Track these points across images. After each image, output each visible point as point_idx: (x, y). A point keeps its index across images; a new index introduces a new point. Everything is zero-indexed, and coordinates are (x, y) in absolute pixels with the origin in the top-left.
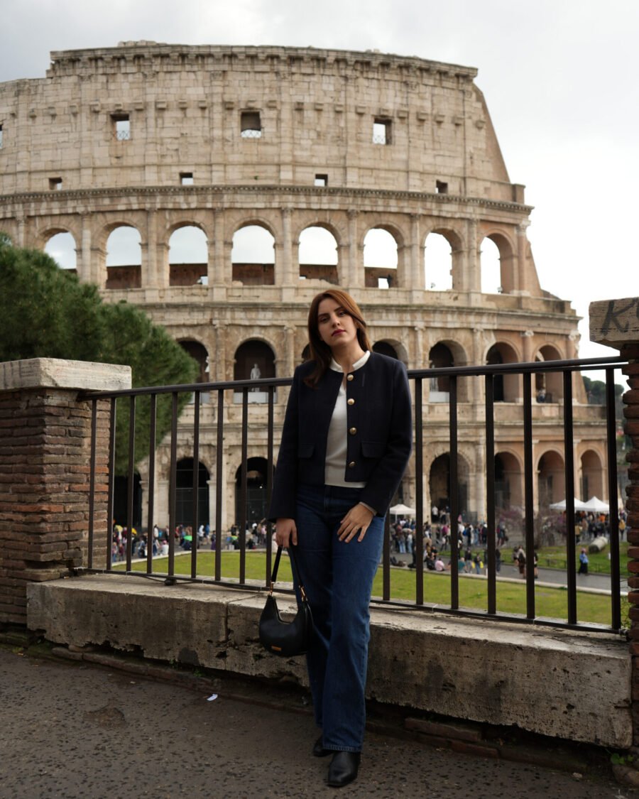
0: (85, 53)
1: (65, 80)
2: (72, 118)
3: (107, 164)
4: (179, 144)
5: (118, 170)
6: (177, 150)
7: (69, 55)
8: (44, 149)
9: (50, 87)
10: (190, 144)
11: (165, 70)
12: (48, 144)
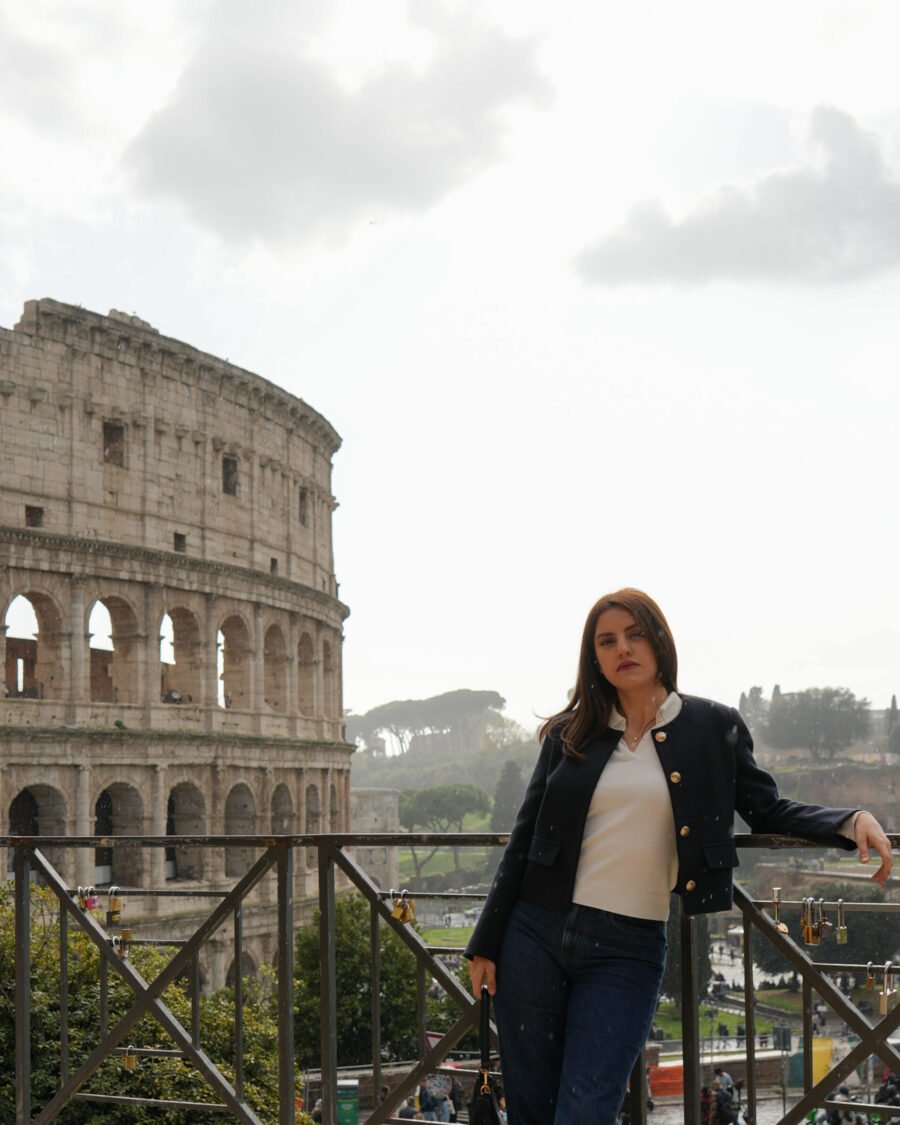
0: (89, 317)
1: (49, 346)
2: (59, 412)
3: (99, 501)
4: (175, 489)
5: (113, 514)
6: (172, 498)
7: (69, 312)
8: (20, 454)
9: (29, 351)
10: (184, 491)
11: (164, 373)
12: (25, 447)
